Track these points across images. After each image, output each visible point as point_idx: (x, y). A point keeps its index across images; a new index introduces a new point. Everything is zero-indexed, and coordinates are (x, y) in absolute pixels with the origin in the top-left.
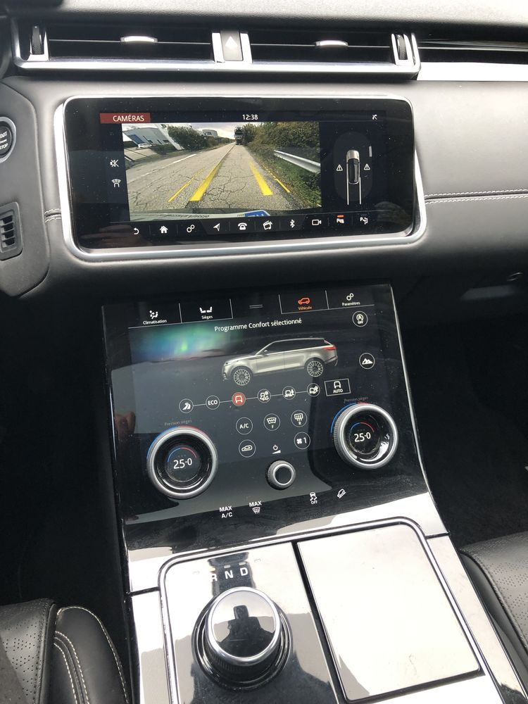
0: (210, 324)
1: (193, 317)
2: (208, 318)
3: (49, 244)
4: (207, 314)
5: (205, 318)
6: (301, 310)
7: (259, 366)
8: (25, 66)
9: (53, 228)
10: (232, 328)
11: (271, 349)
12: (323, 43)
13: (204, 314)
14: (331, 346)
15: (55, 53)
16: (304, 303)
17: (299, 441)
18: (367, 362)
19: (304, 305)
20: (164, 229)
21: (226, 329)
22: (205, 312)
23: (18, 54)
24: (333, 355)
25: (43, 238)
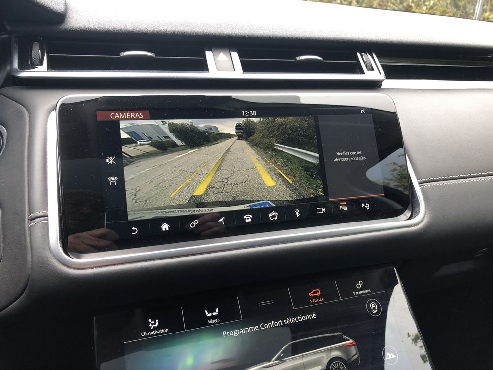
0: (217, 329)
2: (214, 321)
3: (31, 252)
4: (213, 317)
5: (212, 321)
6: (313, 304)
9: (38, 233)
10: (242, 331)
11: (288, 353)
12: (302, 58)
13: (210, 318)
14: (351, 341)
19: (316, 297)
20: (165, 227)
21: (235, 333)
22: (210, 314)
24: (354, 351)
25: (25, 246)
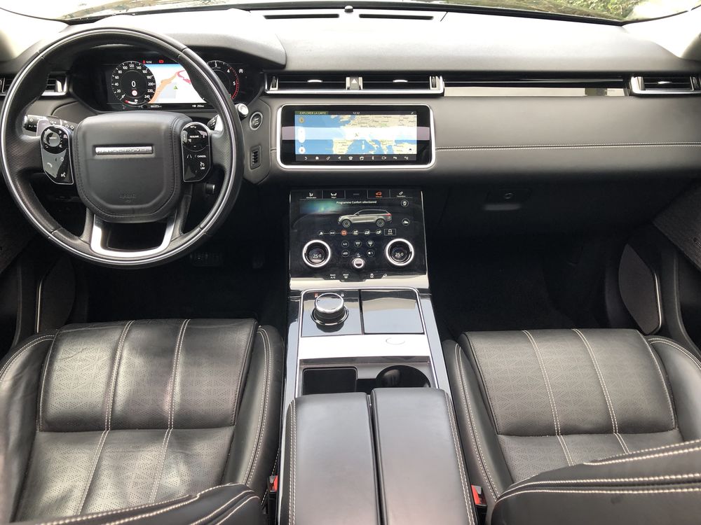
0: (335, 200)
1: (327, 197)
2: (334, 198)
3: (271, 162)
4: (334, 196)
6: (377, 197)
7: (354, 220)
8: (268, 92)
9: (273, 155)
10: (344, 203)
11: (361, 213)
12: (396, 81)
13: (332, 196)
14: (389, 214)
15: (281, 87)
16: (379, 194)
17: (369, 253)
18: (406, 222)
20: (317, 158)
21: (341, 203)
23: (266, 87)
24: (390, 217)
25: (269, 160)
